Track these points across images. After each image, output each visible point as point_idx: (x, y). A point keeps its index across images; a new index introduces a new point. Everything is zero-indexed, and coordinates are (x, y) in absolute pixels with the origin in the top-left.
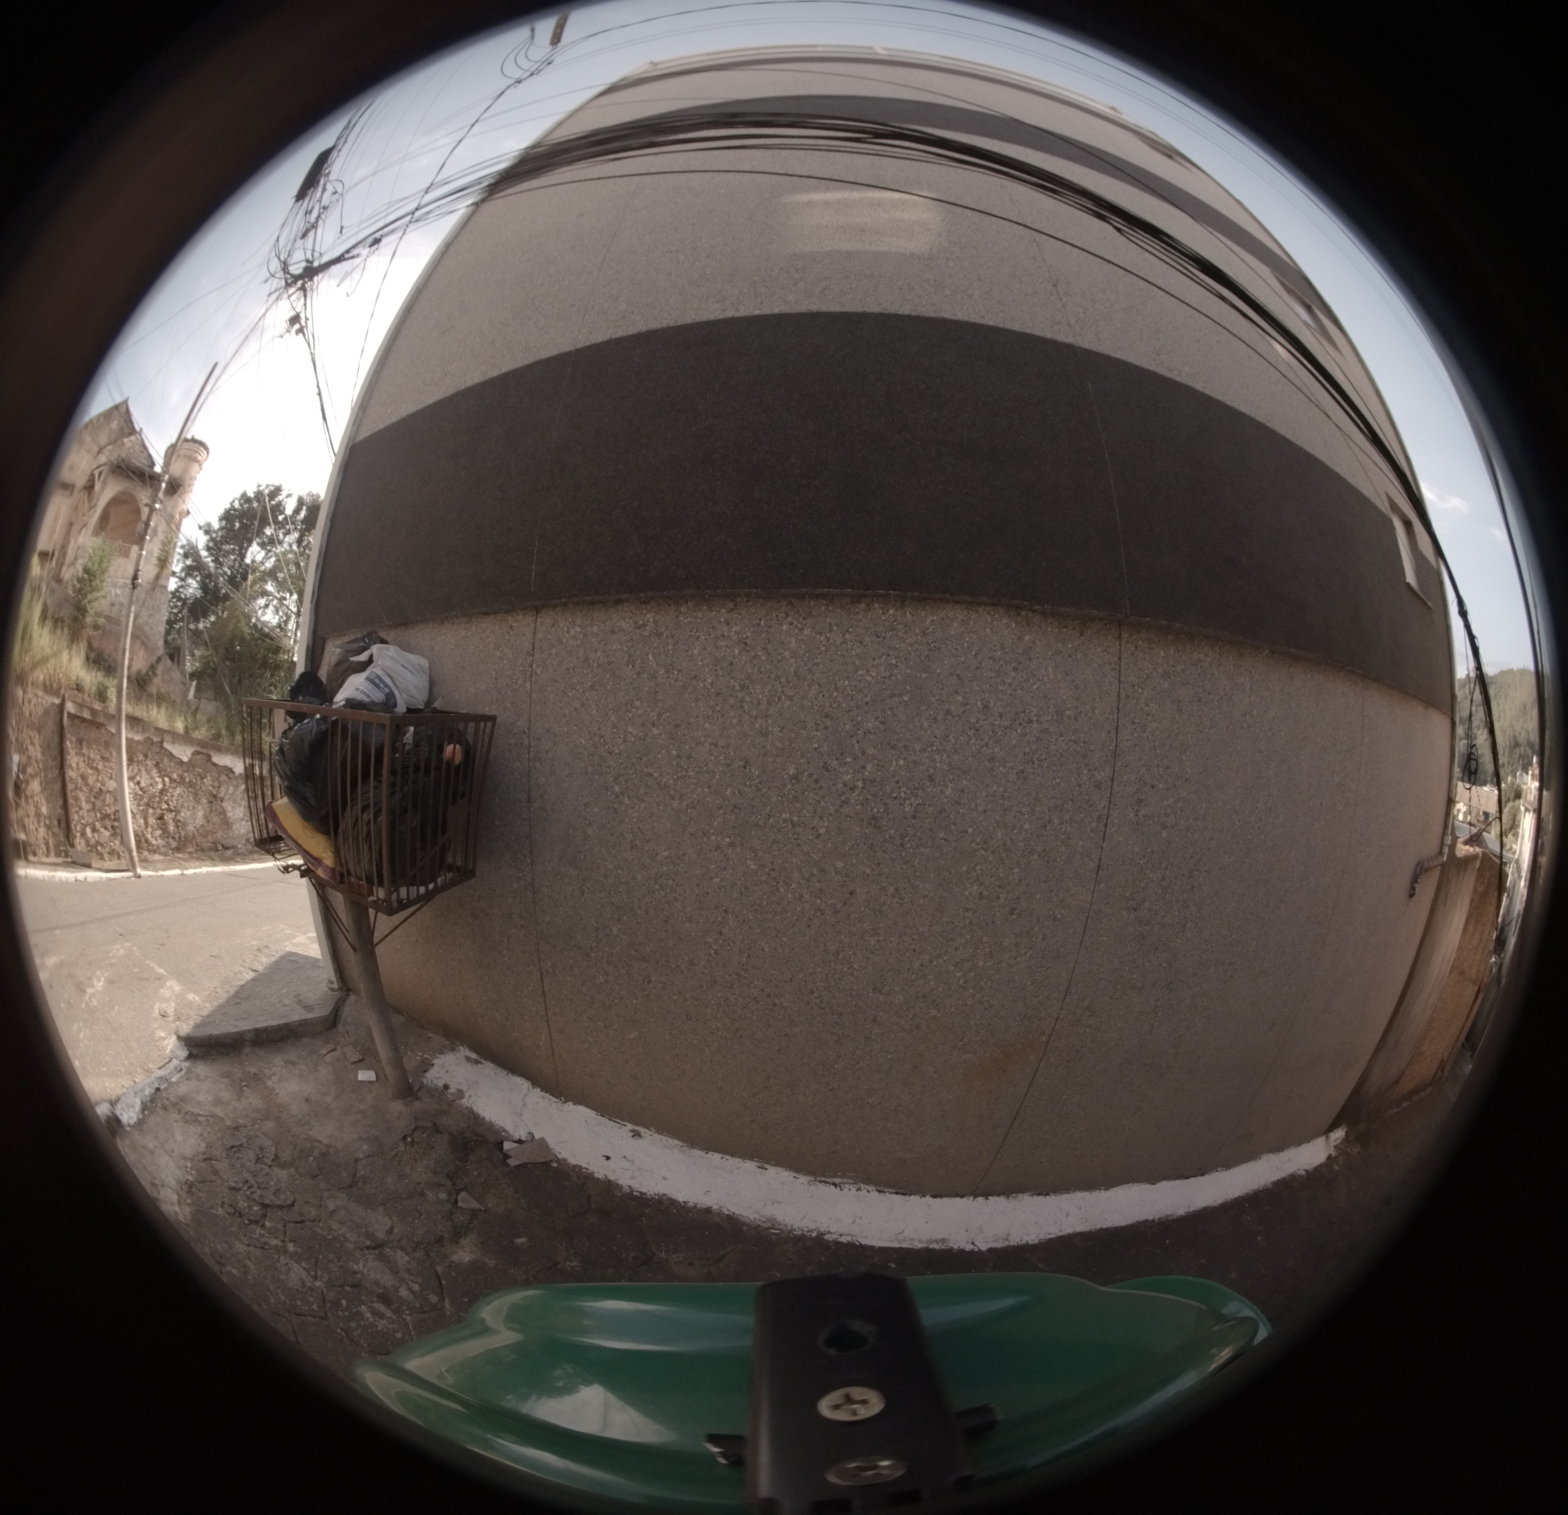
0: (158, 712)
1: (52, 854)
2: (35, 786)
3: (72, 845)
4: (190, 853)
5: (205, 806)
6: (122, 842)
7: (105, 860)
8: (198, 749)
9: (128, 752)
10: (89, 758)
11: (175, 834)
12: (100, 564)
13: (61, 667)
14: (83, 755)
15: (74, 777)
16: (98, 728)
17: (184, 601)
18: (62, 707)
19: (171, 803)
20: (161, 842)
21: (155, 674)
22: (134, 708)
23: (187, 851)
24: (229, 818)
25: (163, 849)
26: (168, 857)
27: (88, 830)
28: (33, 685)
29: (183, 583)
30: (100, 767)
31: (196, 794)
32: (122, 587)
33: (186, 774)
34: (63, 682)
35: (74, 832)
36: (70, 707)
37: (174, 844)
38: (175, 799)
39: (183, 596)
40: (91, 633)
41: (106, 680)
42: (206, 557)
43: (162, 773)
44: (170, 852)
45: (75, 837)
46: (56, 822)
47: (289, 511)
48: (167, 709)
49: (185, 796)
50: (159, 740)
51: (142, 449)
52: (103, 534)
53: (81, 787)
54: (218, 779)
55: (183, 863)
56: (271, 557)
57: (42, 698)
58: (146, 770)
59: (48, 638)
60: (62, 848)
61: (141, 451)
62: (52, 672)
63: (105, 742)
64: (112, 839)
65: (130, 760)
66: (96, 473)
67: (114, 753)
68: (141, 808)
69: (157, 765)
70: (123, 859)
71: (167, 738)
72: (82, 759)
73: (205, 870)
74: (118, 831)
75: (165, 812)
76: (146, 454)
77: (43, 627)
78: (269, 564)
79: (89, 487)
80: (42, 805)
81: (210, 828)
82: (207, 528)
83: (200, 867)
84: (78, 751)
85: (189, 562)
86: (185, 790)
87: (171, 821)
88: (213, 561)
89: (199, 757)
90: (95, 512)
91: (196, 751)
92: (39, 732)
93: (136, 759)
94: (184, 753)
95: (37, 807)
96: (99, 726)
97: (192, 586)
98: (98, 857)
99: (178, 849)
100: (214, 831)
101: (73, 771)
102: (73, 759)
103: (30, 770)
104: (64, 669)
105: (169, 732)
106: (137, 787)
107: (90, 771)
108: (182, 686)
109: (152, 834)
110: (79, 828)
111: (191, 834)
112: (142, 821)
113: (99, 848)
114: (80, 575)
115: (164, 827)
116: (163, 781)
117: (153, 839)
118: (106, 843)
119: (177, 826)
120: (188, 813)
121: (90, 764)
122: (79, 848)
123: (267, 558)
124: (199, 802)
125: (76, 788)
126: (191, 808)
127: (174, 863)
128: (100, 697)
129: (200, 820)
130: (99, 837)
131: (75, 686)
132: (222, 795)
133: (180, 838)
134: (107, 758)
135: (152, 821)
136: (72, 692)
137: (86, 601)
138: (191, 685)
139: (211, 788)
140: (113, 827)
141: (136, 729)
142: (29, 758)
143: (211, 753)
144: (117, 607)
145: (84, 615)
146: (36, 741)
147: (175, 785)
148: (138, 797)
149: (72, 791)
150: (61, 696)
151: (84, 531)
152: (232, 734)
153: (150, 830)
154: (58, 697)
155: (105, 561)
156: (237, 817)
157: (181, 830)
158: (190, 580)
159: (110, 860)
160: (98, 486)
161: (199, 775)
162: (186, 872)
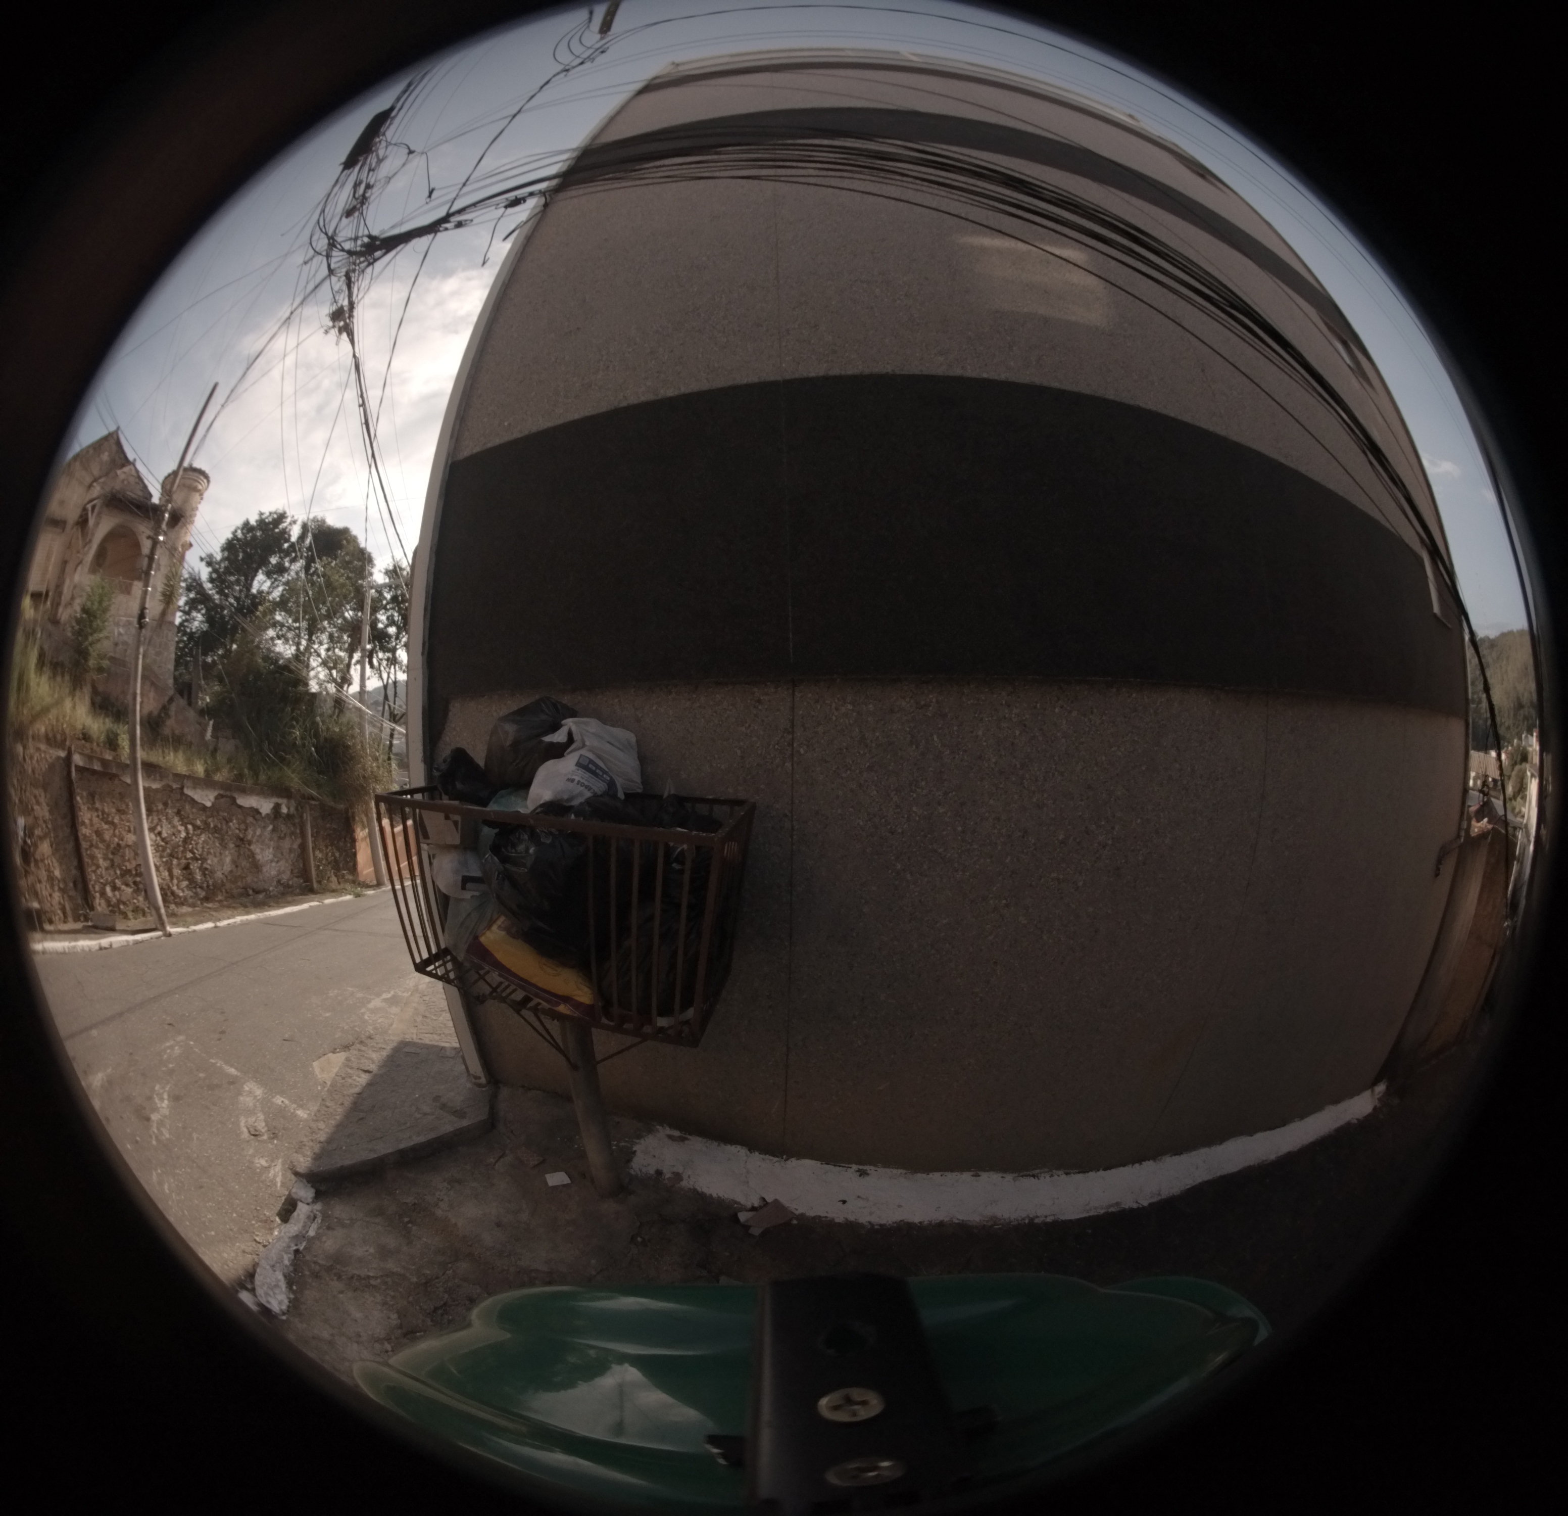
0: (176, 757)
1: (70, 919)
2: (45, 848)
3: (92, 908)
4: (220, 901)
5: (233, 851)
6: (146, 897)
7: (130, 919)
8: (222, 792)
9: (146, 802)
10: (103, 812)
11: (203, 883)
12: (100, 602)
13: (64, 716)
14: (97, 810)
15: (88, 834)
16: (110, 779)
17: (191, 635)
18: (68, 760)
19: (196, 851)
20: (188, 893)
21: (168, 716)
22: (148, 753)
23: (217, 899)
24: (259, 861)
25: (191, 901)
26: (197, 909)
27: (108, 889)
28: (33, 738)
29: (187, 617)
30: (116, 821)
31: (222, 840)
32: (124, 626)
33: (210, 820)
34: (67, 732)
35: (93, 893)
36: (77, 759)
37: (203, 894)
38: (200, 846)
39: (188, 630)
40: (95, 678)
41: (116, 726)
42: (211, 590)
43: (184, 821)
44: (199, 902)
45: (94, 898)
46: (71, 885)
47: (294, 539)
48: (184, 752)
49: (211, 842)
50: (178, 786)
51: (137, 480)
52: (101, 570)
53: (97, 843)
54: (244, 822)
55: (214, 913)
56: (278, 586)
57: (45, 752)
58: (167, 819)
59: (47, 687)
60: (81, 912)
61: (137, 483)
62: (55, 723)
63: (120, 793)
64: (135, 895)
65: (149, 811)
66: (89, 507)
67: (130, 804)
68: (164, 860)
69: (178, 813)
70: (149, 915)
71: (188, 783)
72: (96, 814)
73: (239, 919)
74: (141, 886)
75: (190, 861)
76: (141, 485)
77: (41, 675)
78: (276, 594)
79: (83, 522)
80: (54, 867)
81: (239, 872)
82: (208, 560)
83: (233, 917)
84: (90, 806)
85: (192, 595)
86: (210, 836)
87: (198, 871)
88: (217, 593)
89: (223, 800)
90: (90, 548)
91: (219, 795)
92: (45, 791)
93: (155, 809)
94: (206, 798)
95: (49, 871)
96: (112, 777)
97: (197, 619)
98: (121, 916)
99: (207, 899)
100: (244, 875)
101: (86, 828)
102: (85, 815)
103: (38, 832)
104: (67, 718)
105: (188, 777)
106: (158, 838)
107: (106, 827)
108: (198, 726)
109: (178, 888)
110: (97, 888)
111: (219, 881)
112: (166, 873)
113: (122, 907)
114: (78, 615)
115: (190, 877)
116: (186, 828)
117: (180, 891)
118: (128, 900)
119: (204, 875)
120: (216, 860)
121: (105, 818)
122: (99, 909)
123: (273, 587)
124: (226, 848)
125: (91, 846)
126: (218, 854)
127: (205, 914)
128: (110, 745)
129: (228, 866)
130: (121, 895)
131: (81, 736)
132: (249, 837)
133: (208, 886)
134: (124, 810)
135: (177, 872)
136: (79, 743)
137: (87, 643)
138: (208, 724)
139: (237, 831)
140: (135, 883)
141: (153, 777)
142: (36, 818)
143: (236, 795)
144: (120, 647)
145: (86, 660)
146: (42, 800)
147: (199, 832)
148: (160, 848)
149: (87, 849)
150: (67, 748)
151: (79, 568)
152: (256, 774)
153: (175, 881)
154: (63, 749)
155: (106, 599)
156: (266, 859)
157: (208, 879)
158: (194, 614)
159: (135, 918)
160: (91, 522)
161: (224, 819)
162: (219, 924)
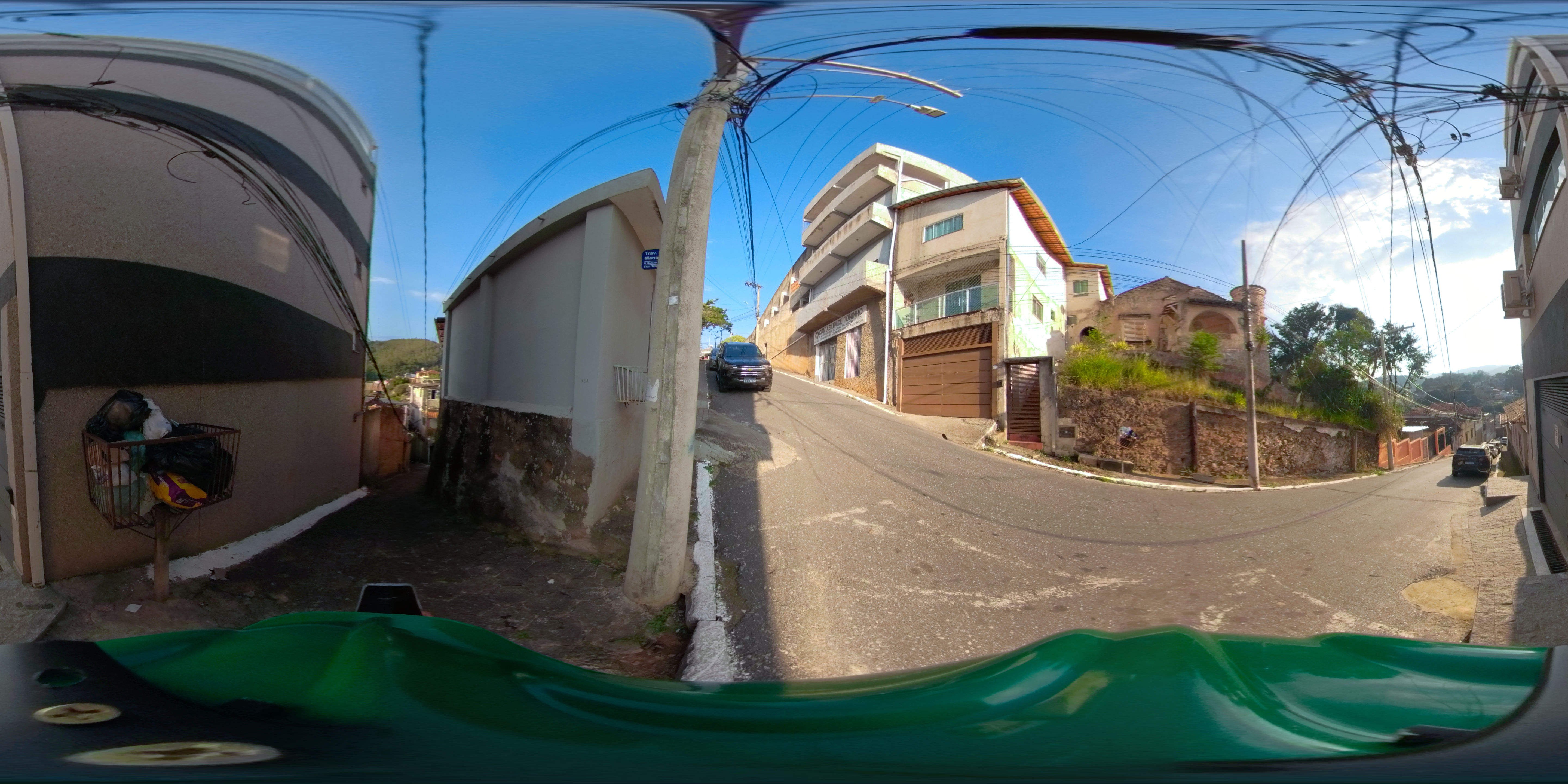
0: (1278, 409)
5: (1312, 452)
6: (1247, 470)
8: (1307, 426)
9: (1258, 429)
11: (1289, 466)
15: (1204, 440)
16: (1229, 417)
17: (1276, 356)
19: (1287, 452)
20: (1277, 470)
21: (1272, 390)
22: (1259, 407)
23: (1296, 474)
24: (1326, 457)
26: (1283, 478)
30: (1232, 436)
31: (1305, 447)
32: (1230, 352)
33: (1298, 438)
36: (1201, 407)
37: (1288, 472)
38: (1290, 450)
40: (1213, 373)
41: (1233, 394)
43: (1281, 438)
44: (1284, 475)
48: (1283, 408)
49: (1297, 448)
50: (1280, 422)
53: (1211, 444)
54: (1320, 439)
55: (1296, 481)
58: (1271, 437)
63: (1239, 424)
64: (1237, 469)
65: (1258, 433)
67: (1247, 429)
68: (1265, 455)
69: (1279, 434)
70: (1247, 480)
71: (1286, 421)
72: (1212, 432)
73: (1310, 485)
74: (1244, 466)
75: (1282, 456)
76: (1212, 295)
81: (1314, 462)
83: (1306, 484)
84: (1211, 428)
86: (1298, 445)
87: (1286, 460)
89: (1307, 429)
93: (1262, 432)
94: (1299, 429)
96: (1233, 417)
100: (1318, 464)
101: (1203, 437)
102: (1204, 432)
104: (1189, 390)
105: (1287, 419)
106: (1263, 445)
107: (1223, 438)
108: (1290, 396)
109: (1272, 467)
111: (1301, 466)
112: (1265, 461)
113: (1223, 473)
115: (1281, 463)
116: (1283, 441)
117: (1273, 470)
119: (1290, 462)
120: (1300, 457)
121: (1223, 434)
124: (1306, 451)
125: (1206, 445)
126: (1301, 454)
127: (1289, 482)
128: (1229, 402)
129: (1306, 459)
130: (1224, 468)
131: (1202, 397)
132: (1322, 446)
133: (1294, 469)
134: (1242, 432)
135: (1272, 460)
136: (1201, 400)
138: (1297, 395)
139: (1315, 443)
141: (1263, 418)
143: (1316, 427)
144: (1229, 361)
147: (1291, 443)
148: (1264, 450)
150: (1189, 402)
152: (1327, 418)
153: (1270, 465)
156: (1330, 456)
157: (1293, 464)
161: (1308, 438)
162: (1296, 487)
